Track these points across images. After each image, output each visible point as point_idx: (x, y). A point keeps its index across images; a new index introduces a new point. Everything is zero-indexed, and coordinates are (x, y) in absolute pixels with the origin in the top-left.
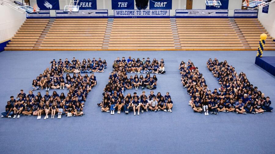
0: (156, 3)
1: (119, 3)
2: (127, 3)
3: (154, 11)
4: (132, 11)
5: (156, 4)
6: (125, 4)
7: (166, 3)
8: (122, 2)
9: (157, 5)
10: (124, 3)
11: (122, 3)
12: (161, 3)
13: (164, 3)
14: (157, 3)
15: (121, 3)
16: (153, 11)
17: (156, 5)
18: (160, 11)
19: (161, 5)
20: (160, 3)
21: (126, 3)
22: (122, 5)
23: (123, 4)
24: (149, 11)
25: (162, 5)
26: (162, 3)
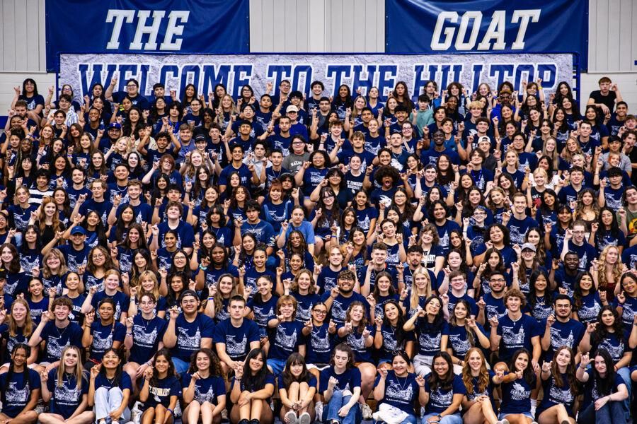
0: (443, 16)
1: (112, 13)
2: (185, 15)
3: (433, 69)
4: (225, 69)
5: (447, 24)
6: (165, 22)
7: (536, 14)
8: (139, 6)
9: (450, 32)
10: (159, 15)
11: (144, 15)
12: (487, 16)
13: (517, 14)
14: (453, 16)
15: (130, 14)
16: (419, 69)
17: (443, 38)
18: (486, 69)
19: (490, 34)
20: (478, 16)
21: (174, 15)
22: (141, 29)
23: (149, 22)
24: (383, 69)
25: (501, 36)
26: (499, 17)
